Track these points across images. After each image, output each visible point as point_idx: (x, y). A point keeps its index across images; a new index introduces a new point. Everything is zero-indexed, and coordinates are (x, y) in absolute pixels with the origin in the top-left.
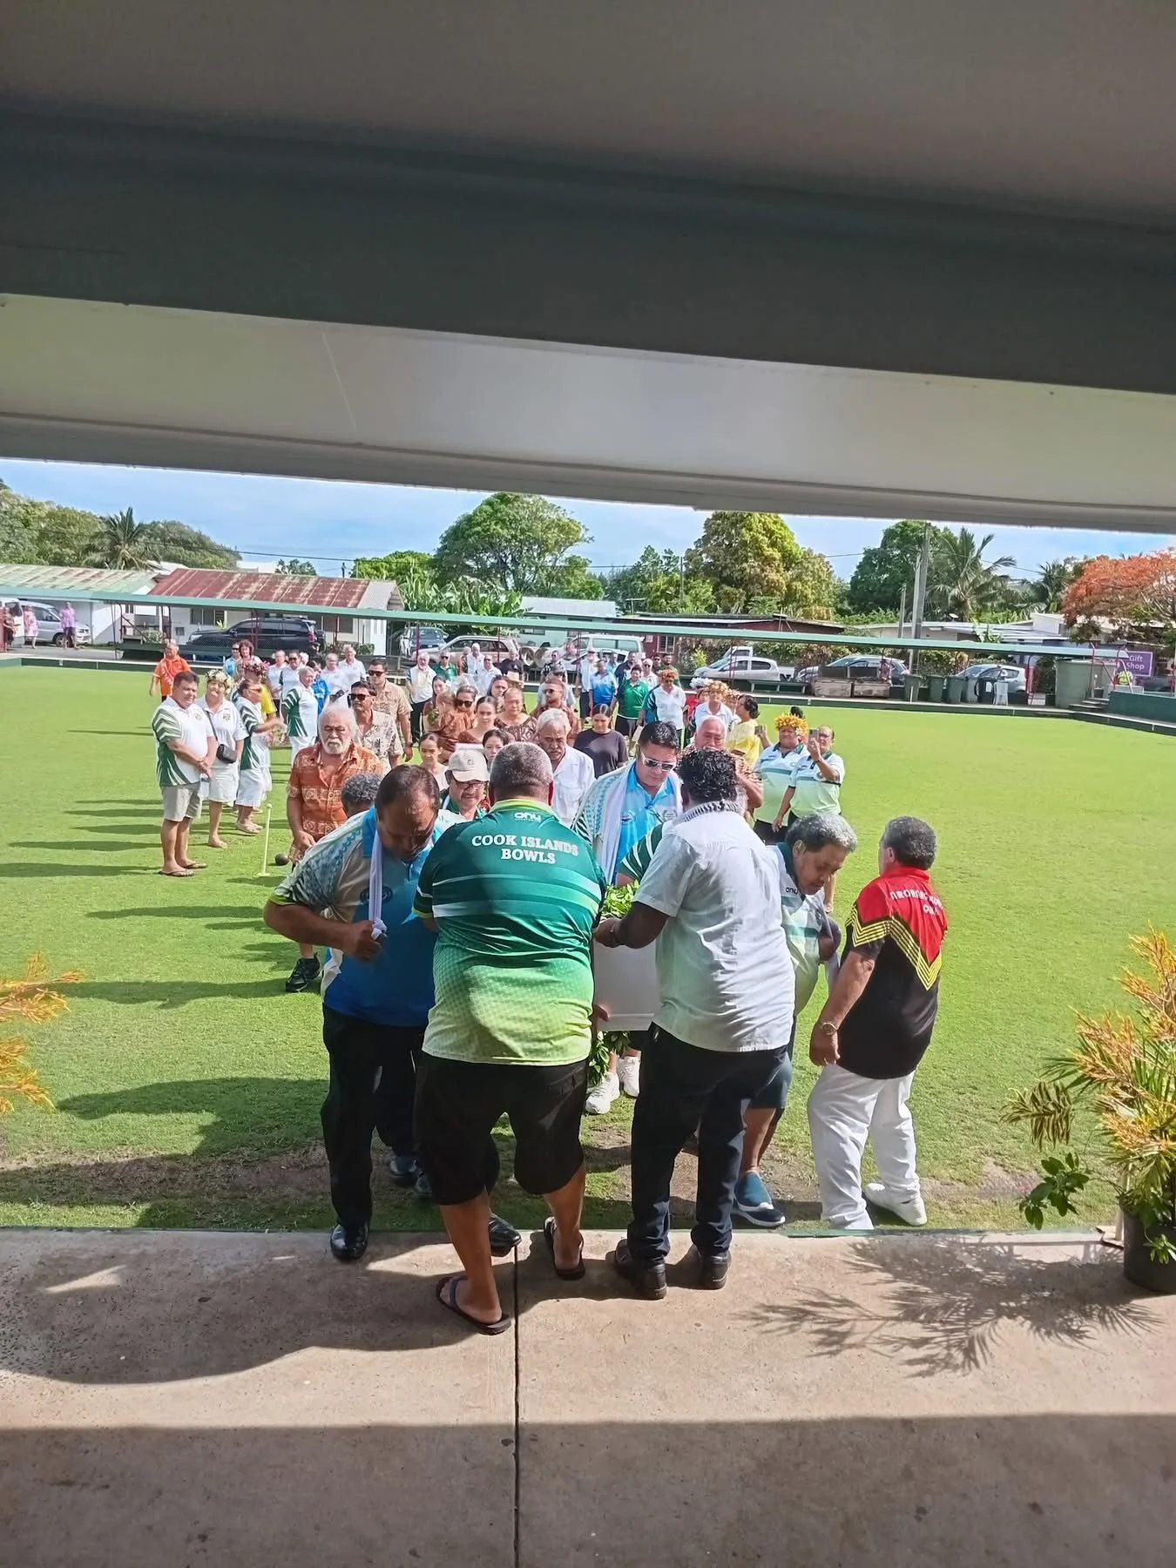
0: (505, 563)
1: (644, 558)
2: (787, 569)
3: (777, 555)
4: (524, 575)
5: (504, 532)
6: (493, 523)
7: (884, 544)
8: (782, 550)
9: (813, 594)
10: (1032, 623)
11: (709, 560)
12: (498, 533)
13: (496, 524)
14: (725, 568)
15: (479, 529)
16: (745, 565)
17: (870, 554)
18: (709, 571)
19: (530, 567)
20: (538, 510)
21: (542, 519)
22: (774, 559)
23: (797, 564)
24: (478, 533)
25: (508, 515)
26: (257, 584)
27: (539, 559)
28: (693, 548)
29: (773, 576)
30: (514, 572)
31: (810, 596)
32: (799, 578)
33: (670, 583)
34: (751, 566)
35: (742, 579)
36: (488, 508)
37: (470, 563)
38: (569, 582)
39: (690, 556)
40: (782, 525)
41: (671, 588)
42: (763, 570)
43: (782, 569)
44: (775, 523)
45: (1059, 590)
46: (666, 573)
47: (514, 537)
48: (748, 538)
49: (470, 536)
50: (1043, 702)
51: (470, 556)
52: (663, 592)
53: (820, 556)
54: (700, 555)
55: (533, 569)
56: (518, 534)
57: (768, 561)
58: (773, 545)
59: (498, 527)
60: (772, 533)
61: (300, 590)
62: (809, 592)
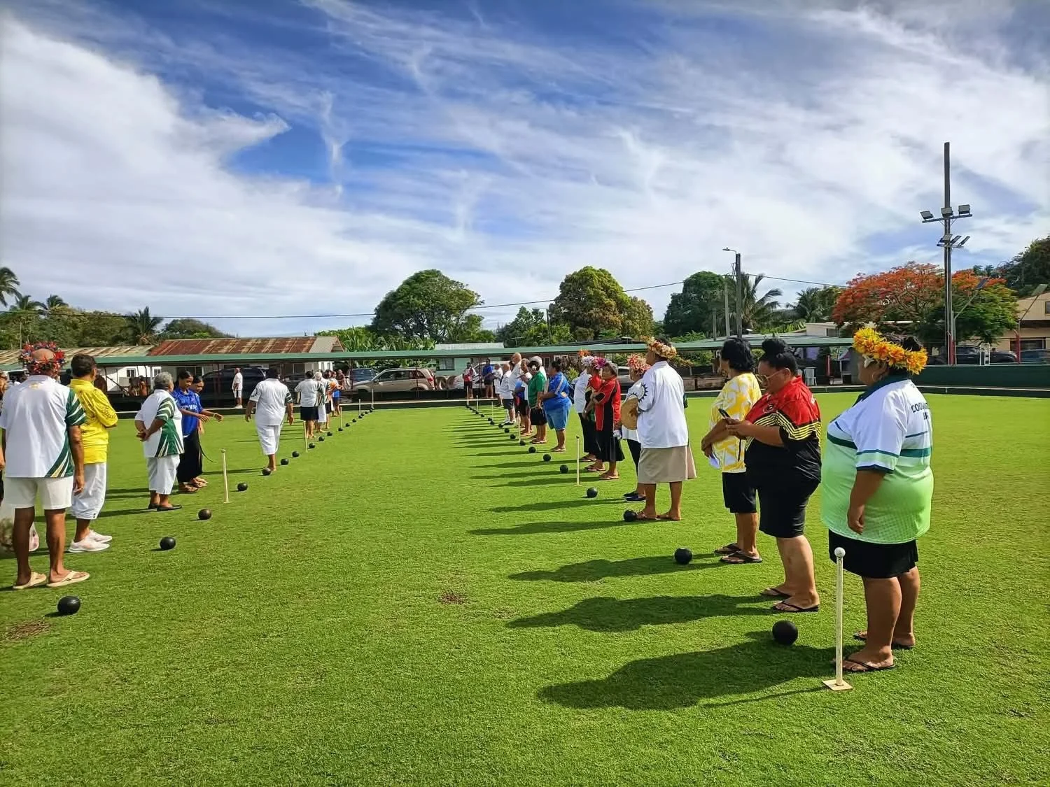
0: (423, 325)
1: (519, 316)
2: (621, 312)
3: (613, 303)
4: (437, 331)
5: (420, 302)
6: (412, 297)
7: (685, 290)
8: (616, 299)
9: (640, 328)
10: (805, 331)
11: (566, 311)
12: (416, 303)
13: (413, 297)
14: (577, 315)
15: (401, 301)
16: (592, 311)
17: (675, 298)
18: (566, 318)
19: (441, 325)
20: (443, 285)
21: (446, 292)
22: (611, 306)
23: (627, 308)
24: (401, 304)
25: (421, 290)
26: (228, 347)
27: (447, 319)
28: (554, 303)
29: (611, 317)
30: (429, 330)
31: (638, 329)
32: (629, 318)
33: (539, 330)
34: (595, 312)
35: (590, 321)
36: (407, 287)
37: (398, 327)
38: (469, 333)
39: (552, 309)
40: (614, 282)
41: (541, 334)
42: (604, 314)
43: (617, 312)
44: (609, 281)
45: (813, 309)
46: (536, 324)
47: (428, 305)
48: (592, 293)
49: (395, 307)
50: (841, 382)
51: (398, 322)
52: (535, 337)
53: (642, 301)
54: (560, 307)
55: (443, 326)
56: (430, 302)
57: (607, 307)
58: (609, 296)
59: (415, 299)
60: (608, 288)
61: (262, 348)
62: (637, 326)
